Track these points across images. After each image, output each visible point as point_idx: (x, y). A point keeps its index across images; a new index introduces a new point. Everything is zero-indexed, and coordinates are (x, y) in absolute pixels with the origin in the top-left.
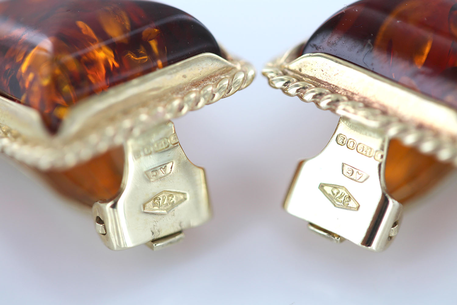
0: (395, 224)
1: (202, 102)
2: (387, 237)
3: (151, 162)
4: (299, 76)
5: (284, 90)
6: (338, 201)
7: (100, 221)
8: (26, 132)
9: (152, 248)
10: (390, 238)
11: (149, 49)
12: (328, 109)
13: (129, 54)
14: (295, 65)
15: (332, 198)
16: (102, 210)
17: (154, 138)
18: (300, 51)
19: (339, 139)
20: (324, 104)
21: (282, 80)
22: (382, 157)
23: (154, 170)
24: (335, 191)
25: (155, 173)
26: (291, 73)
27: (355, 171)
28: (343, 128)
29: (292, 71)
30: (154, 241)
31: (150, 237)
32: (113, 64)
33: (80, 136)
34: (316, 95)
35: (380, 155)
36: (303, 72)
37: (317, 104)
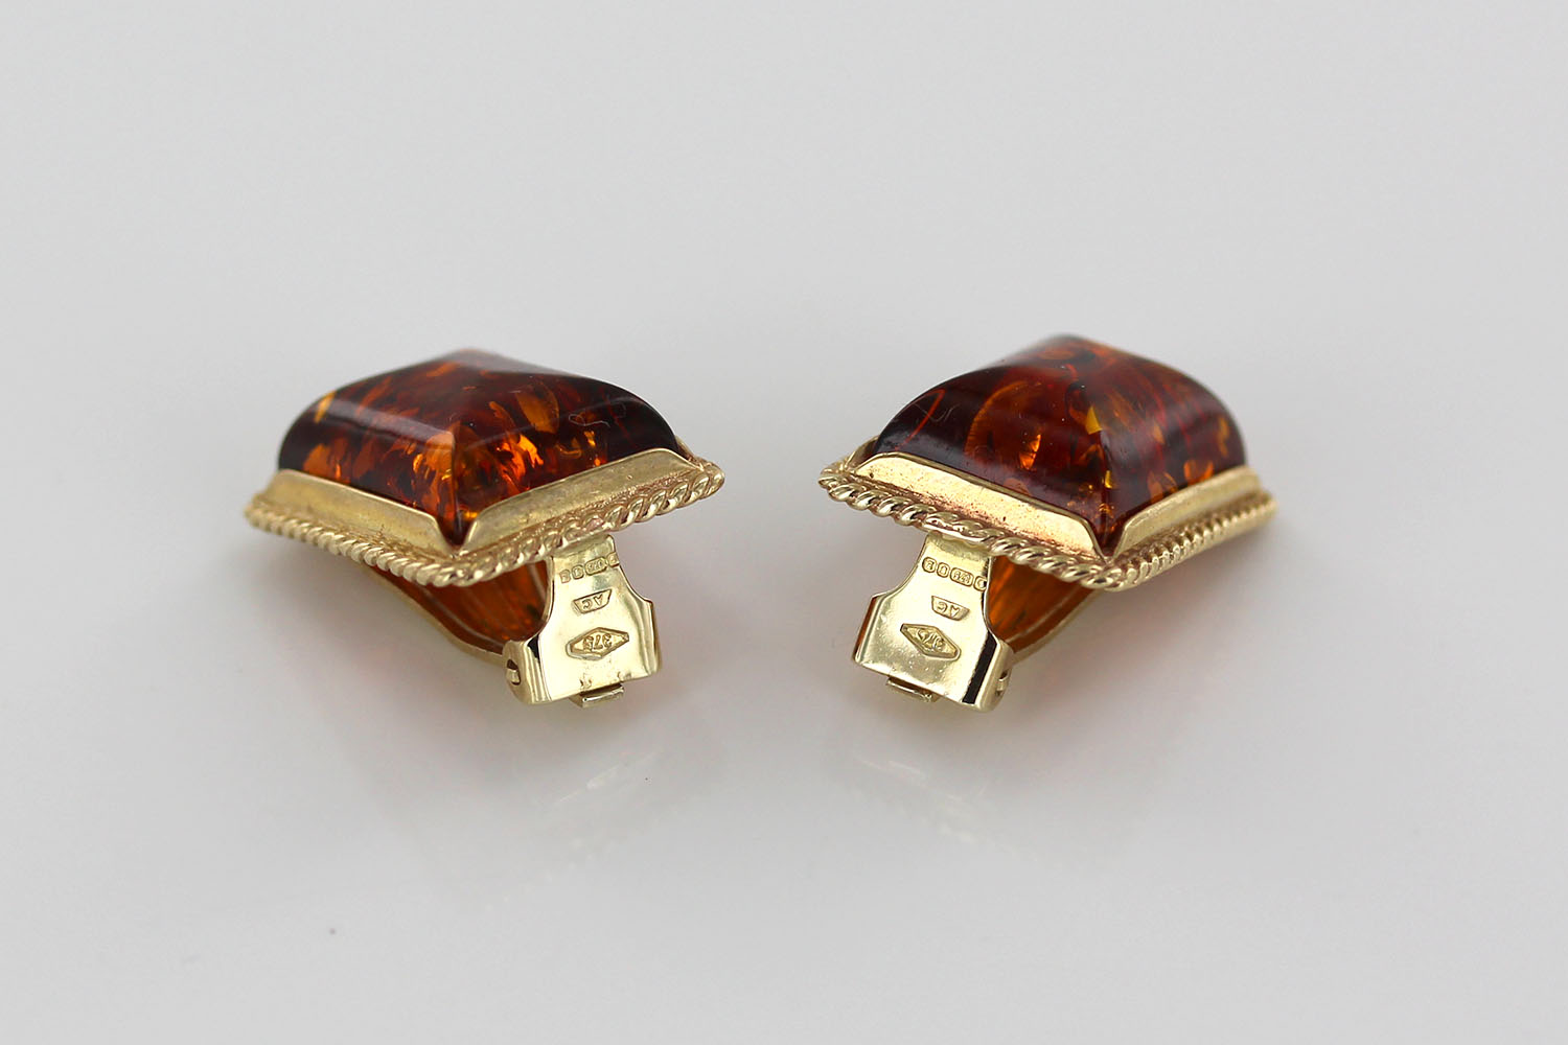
0: (1003, 675)
1: (653, 509)
2: (993, 692)
3: (587, 585)
4: (870, 483)
5: (850, 503)
6: (927, 646)
7: (512, 665)
8: (420, 542)
9: (580, 704)
10: (998, 693)
11: (584, 442)
12: (912, 524)
13: (557, 446)
14: (864, 471)
15: (918, 641)
16: (516, 651)
17: (588, 556)
18: (870, 451)
19: (926, 563)
20: (906, 517)
21: (848, 489)
22: (985, 583)
23: (586, 598)
24: (923, 635)
25: (586, 604)
26: (860, 481)
27: (949, 605)
28: (932, 551)
29: (859, 477)
30: (584, 694)
31: (577, 689)
32: (536, 460)
33: (491, 550)
34: (896, 506)
35: (982, 583)
36: (876, 478)
37: (896, 518)
